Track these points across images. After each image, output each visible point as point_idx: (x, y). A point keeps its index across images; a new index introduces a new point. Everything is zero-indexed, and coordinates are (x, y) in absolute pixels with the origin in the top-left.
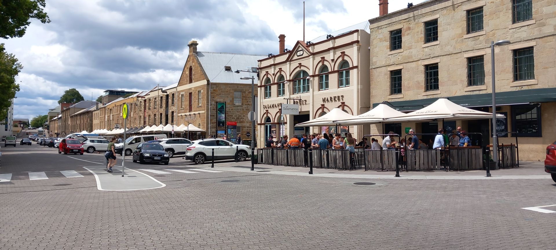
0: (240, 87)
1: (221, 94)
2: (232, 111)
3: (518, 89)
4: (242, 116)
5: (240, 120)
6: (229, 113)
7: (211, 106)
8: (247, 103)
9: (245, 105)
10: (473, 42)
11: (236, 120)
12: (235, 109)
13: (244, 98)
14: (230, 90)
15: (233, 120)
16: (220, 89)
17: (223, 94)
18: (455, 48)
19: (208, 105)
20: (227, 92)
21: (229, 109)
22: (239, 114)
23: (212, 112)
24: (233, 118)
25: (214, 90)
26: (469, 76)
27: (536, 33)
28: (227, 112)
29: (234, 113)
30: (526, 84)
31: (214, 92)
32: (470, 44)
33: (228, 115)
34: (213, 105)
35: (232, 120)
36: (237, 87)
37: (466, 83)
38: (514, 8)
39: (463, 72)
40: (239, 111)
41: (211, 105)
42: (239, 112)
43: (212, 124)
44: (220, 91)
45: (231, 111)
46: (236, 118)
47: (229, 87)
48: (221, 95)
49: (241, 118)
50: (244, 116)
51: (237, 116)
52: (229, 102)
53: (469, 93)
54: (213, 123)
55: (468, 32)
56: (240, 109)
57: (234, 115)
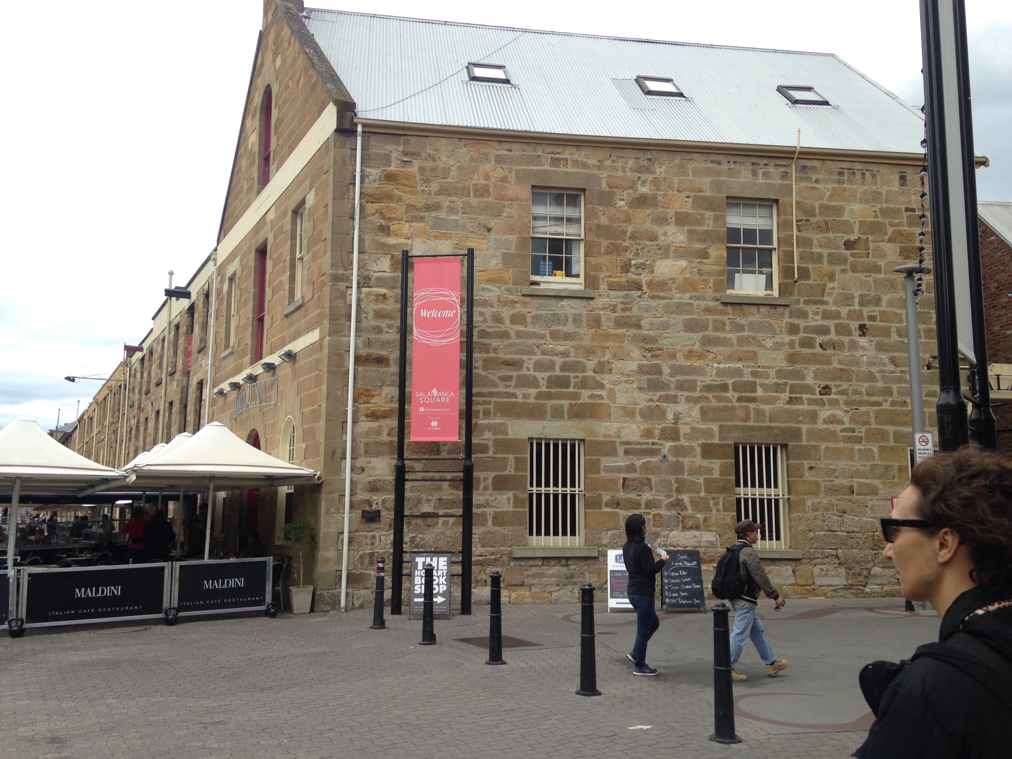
0: (576, 163)
1: (437, 207)
2: (519, 334)
4: (591, 365)
5: (576, 396)
6: (494, 343)
7: (365, 290)
8: (623, 279)
9: (612, 287)
11: (549, 396)
12: (537, 318)
13: (604, 243)
14: (504, 179)
15: (525, 396)
16: (433, 170)
17: (452, 210)
19: (342, 285)
20: (482, 191)
21: (498, 319)
22: (565, 354)
23: (372, 336)
24: (525, 382)
25: (390, 177)
28: (484, 334)
29: (530, 342)
31: (389, 187)
33: (485, 360)
34: (381, 282)
35: (519, 392)
36: (555, 161)
40: (570, 328)
41: (365, 281)
42: (568, 337)
43: (365, 425)
44: (434, 186)
45: (513, 329)
46: (543, 384)
47: (499, 160)
48: (442, 214)
49: (584, 384)
50: (601, 368)
51: (550, 366)
52: (495, 263)
54: (374, 416)
56: (577, 320)
57: (529, 362)
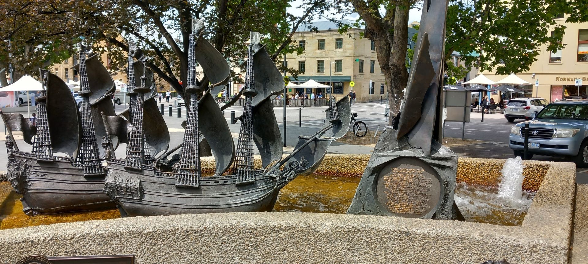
3: (336, 76)
10: (320, 54)
18: (312, 55)
26: (318, 68)
27: (343, 54)
30: (339, 74)
32: (319, 54)
37: (317, 71)
38: (336, 43)
39: (316, 66)
53: (318, 76)
55: (318, 49)
